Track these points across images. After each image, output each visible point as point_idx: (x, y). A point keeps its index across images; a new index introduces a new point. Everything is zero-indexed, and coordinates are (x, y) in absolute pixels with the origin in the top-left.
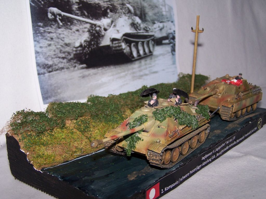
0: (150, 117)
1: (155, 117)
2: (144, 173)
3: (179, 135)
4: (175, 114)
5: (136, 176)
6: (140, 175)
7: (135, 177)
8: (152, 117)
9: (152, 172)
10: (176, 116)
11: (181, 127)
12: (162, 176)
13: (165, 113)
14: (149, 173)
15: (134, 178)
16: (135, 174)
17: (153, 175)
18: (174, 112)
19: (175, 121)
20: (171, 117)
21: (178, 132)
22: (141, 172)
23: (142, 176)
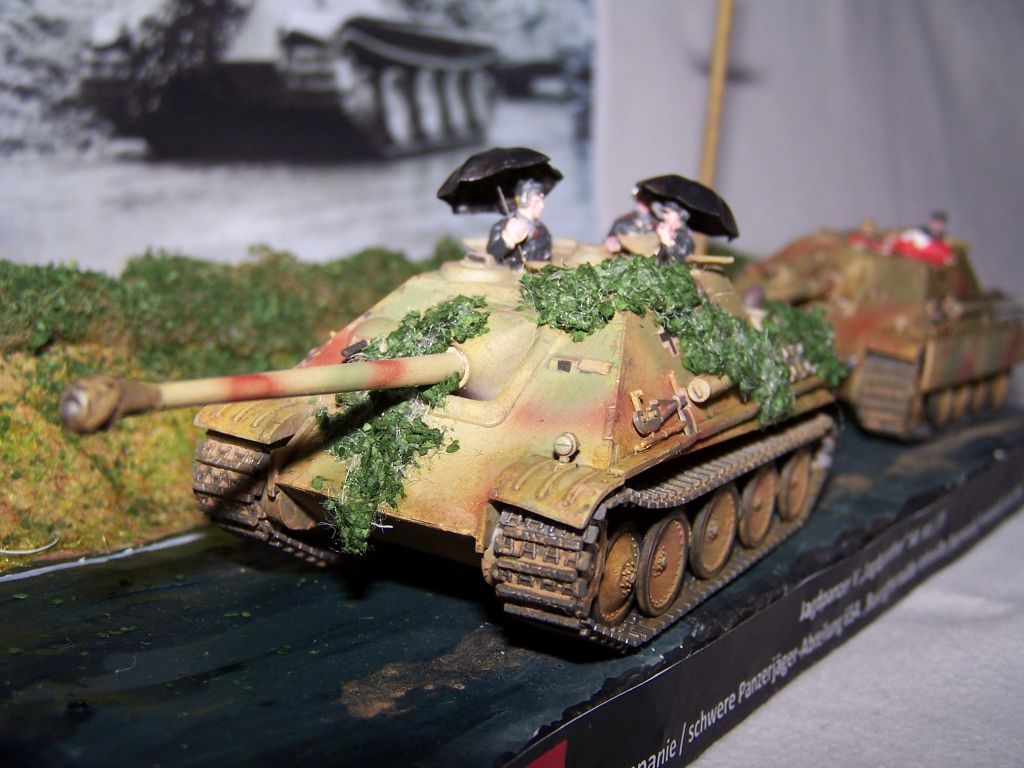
0: (500, 308)
1: (540, 309)
2: (460, 675)
3: (691, 427)
4: (668, 299)
5: (400, 694)
6: (430, 687)
7: (396, 699)
8: (518, 309)
9: (508, 671)
10: (669, 310)
11: (702, 387)
12: (580, 701)
13: (602, 286)
14: (490, 672)
15: (386, 705)
16: (395, 678)
17: (518, 688)
18: (660, 285)
19: (666, 344)
20: (640, 312)
21: (686, 414)
22: (433, 670)
23: (444, 691)
